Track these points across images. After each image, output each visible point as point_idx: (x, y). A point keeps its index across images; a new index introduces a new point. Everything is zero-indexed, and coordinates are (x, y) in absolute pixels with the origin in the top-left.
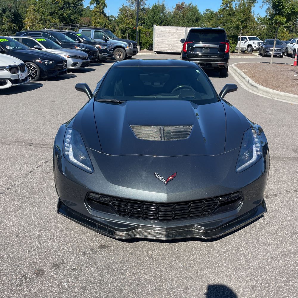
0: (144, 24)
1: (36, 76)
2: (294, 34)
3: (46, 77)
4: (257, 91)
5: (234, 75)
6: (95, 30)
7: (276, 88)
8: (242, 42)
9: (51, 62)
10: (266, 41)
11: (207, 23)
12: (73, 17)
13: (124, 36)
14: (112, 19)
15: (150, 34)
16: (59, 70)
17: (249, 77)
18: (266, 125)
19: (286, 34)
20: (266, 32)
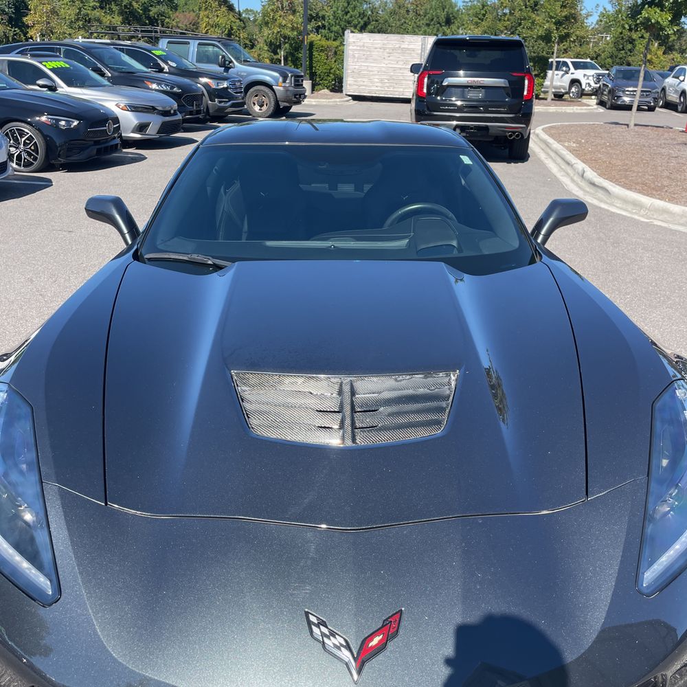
0: (325, 29)
1: (35, 159)
2: (677, 55)
3: (62, 160)
4: (608, 201)
5: (542, 156)
6: (198, 42)
7: (656, 191)
8: (556, 72)
9: (76, 123)
10: (614, 72)
11: (472, 27)
12: (153, 11)
13: (275, 57)
14: (249, 19)
15: (336, 53)
16: (97, 143)
17: (584, 162)
18: (650, 305)
19: (656, 54)
20: (610, 49)
